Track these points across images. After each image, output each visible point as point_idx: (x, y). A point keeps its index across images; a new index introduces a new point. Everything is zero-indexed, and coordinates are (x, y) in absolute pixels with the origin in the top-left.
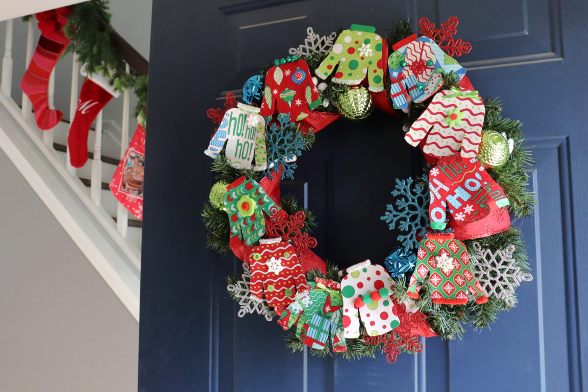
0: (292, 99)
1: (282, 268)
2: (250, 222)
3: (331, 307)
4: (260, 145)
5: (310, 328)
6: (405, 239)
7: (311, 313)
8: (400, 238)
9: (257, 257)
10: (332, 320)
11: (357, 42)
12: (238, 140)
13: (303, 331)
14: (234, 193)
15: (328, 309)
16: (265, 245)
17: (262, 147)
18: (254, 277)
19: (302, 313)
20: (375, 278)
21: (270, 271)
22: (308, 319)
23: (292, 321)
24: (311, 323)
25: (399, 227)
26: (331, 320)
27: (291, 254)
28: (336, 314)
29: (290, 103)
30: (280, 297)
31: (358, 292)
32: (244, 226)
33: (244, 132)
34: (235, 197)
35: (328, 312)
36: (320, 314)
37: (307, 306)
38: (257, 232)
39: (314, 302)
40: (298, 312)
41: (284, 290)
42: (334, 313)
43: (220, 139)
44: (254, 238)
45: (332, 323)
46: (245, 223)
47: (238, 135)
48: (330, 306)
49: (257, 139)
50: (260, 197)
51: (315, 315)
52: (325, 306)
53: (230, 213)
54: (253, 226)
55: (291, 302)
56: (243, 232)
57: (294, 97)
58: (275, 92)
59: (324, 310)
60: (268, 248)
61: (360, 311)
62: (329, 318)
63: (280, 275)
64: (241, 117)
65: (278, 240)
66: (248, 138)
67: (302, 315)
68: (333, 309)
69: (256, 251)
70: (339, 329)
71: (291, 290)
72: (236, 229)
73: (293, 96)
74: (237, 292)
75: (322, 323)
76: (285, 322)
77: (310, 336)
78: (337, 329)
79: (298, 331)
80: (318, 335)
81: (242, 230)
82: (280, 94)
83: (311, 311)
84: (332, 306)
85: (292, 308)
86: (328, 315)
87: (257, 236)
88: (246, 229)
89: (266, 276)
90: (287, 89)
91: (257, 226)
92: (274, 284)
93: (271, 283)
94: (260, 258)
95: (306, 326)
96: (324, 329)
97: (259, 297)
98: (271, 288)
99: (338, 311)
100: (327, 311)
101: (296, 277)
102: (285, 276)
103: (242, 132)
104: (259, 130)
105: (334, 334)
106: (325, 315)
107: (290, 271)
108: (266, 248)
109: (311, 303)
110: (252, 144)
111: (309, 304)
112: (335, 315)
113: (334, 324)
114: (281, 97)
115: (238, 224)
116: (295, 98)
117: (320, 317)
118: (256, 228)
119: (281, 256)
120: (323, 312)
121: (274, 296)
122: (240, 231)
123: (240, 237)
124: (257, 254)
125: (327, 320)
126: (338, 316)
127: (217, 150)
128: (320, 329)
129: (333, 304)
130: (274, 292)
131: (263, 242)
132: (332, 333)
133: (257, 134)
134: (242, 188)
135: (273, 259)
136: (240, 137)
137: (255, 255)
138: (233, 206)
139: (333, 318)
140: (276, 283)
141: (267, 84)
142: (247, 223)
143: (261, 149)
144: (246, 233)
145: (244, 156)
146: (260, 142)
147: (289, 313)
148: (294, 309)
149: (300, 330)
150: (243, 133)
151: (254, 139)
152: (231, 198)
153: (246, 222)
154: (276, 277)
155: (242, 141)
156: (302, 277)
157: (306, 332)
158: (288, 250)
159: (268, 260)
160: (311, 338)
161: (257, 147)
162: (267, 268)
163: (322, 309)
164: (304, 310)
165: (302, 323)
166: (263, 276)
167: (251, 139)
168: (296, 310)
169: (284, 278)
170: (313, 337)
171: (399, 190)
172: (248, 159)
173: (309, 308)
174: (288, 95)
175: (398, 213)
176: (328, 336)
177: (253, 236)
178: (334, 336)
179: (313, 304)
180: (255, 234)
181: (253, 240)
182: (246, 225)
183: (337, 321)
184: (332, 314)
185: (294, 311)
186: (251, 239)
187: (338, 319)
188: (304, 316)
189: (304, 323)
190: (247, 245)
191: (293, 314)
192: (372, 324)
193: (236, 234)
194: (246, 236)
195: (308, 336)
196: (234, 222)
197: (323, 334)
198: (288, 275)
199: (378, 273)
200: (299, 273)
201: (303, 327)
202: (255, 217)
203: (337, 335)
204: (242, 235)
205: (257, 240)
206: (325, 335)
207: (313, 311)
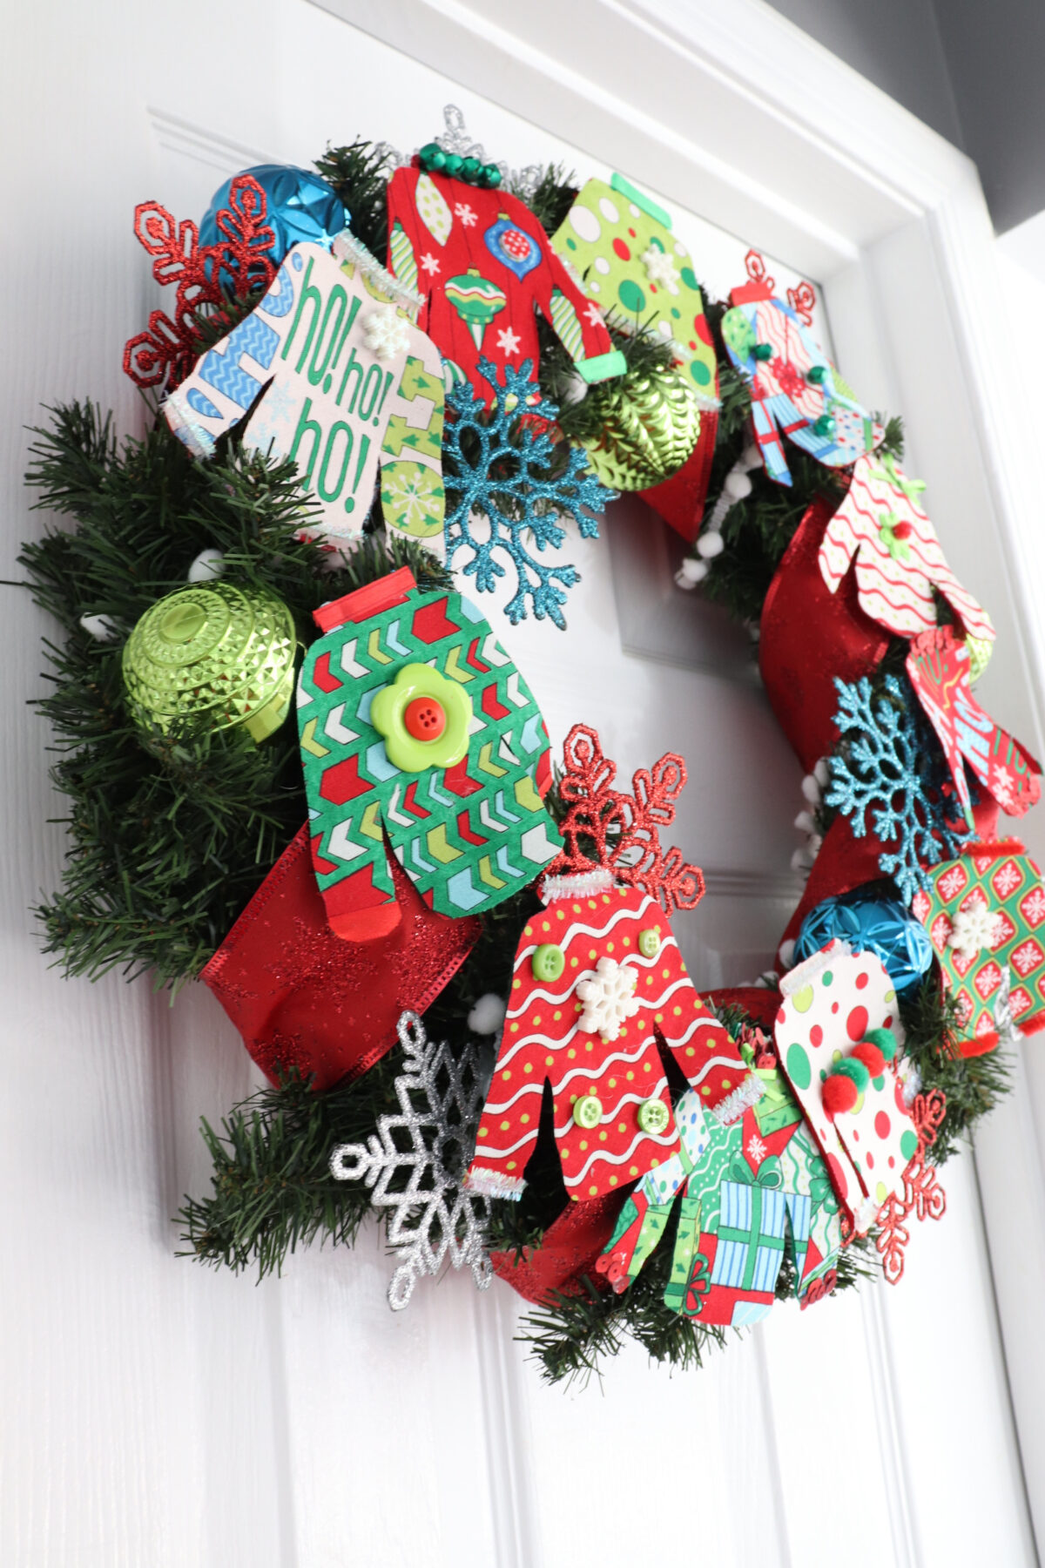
0: (488, 320)
1: (631, 1007)
2: (438, 797)
3: (765, 1140)
4: (408, 454)
5: (721, 1244)
6: (898, 867)
7: (712, 1183)
8: (887, 863)
9: (550, 963)
10: (788, 1187)
11: (632, 233)
12: (308, 402)
13: (696, 1266)
14: (350, 649)
15: (757, 1148)
17: (422, 467)
18: (508, 1075)
19: (681, 1192)
20: (851, 999)
21: (585, 1025)
22: (708, 1213)
23: (649, 1239)
24: (724, 1221)
25: (877, 829)
26: (784, 1189)
27: (661, 939)
28: (791, 1157)
29: (477, 332)
30: (617, 1146)
31: (817, 1059)
32: (406, 822)
33: (337, 375)
34: (357, 671)
35: (763, 1160)
36: (739, 1177)
37: (696, 1157)
38: (512, 842)
40: (669, 1194)
41: (631, 1111)
42: (784, 1156)
43: (247, 363)
44: (497, 873)
45: (790, 1200)
46: (410, 804)
47: (314, 378)
48: (760, 1136)
49: (390, 424)
50: (486, 680)
51: (724, 1184)
53: (320, 751)
54: (464, 819)
55: (662, 1153)
56: (399, 853)
57: (495, 315)
58: (431, 264)
59: (746, 1155)
60: (581, 919)
61: (840, 1127)
62: (773, 1181)
63: (619, 1040)
64: (338, 302)
65: (603, 879)
66: (351, 411)
67: (685, 1203)
68: (776, 1144)
69: (540, 938)
70: (821, 1209)
71: (659, 1099)
72: (355, 836)
73: (493, 309)
75: (757, 1206)
76: (624, 1256)
77: (723, 1282)
78: (814, 1213)
79: (677, 1277)
80: (752, 1266)
81: (394, 841)
82: (448, 278)
83: (708, 1173)
84: (764, 1134)
85: (654, 1180)
86: (765, 1170)
87: (517, 859)
88: (423, 837)
89: (560, 1055)
90: (474, 273)
91: (494, 814)
92: (595, 1090)
93: (580, 1087)
94: (562, 967)
95: (708, 1243)
96: (768, 1232)
97: (510, 1172)
98: (590, 1111)
99: (793, 1146)
100: (758, 1159)
101: (677, 1036)
102: (632, 1043)
103: (329, 370)
104: (411, 388)
105: (806, 1238)
106: (756, 1176)
107: (649, 1015)
110: (366, 441)
111: (701, 1148)
112: (795, 1163)
113: (799, 1199)
114: (449, 294)
115: (371, 812)
116: (501, 319)
117: (742, 1187)
118: (501, 828)
119: (627, 951)
120: (746, 1169)
121: (595, 1145)
122: (381, 849)
123: (384, 877)
124: (548, 949)
125: (770, 1193)
126: (802, 1164)
127: (219, 416)
128: (753, 1239)
129: (765, 1126)
130: (601, 1127)
131: (553, 889)
132: (797, 1236)
133: (393, 404)
134: (393, 629)
135: (606, 964)
136: (315, 392)
137: (537, 954)
138: (336, 714)
139: (789, 1177)
140: (601, 1083)
141: (398, 220)
142: (428, 806)
143: (418, 475)
144: (426, 855)
145: (330, 487)
146: (411, 441)
147: (643, 1207)
148: (658, 1182)
149: (687, 1267)
150: (329, 377)
151: (376, 422)
152: (333, 671)
153: (418, 799)
154: (603, 1052)
155: (326, 412)
156: (703, 1031)
157: (710, 1269)
158: (651, 918)
159: (587, 973)
160: (727, 1287)
161: (387, 459)
163: (739, 1155)
164: (688, 1176)
165: (691, 1238)
166: (550, 1061)
167: (365, 417)
168: (663, 1187)
169: (628, 1052)
170: (732, 1284)
171: (849, 714)
172: (350, 505)
173: (703, 1161)
174: (475, 297)
175: (865, 786)
176: (782, 1254)
177: (485, 863)
178: (805, 1249)
179: (709, 1144)
180: (502, 855)
181: (498, 884)
182: (420, 812)
183: (804, 1187)
184: (777, 1165)
185: (657, 1195)
186: (478, 883)
187: (805, 1177)
188: (692, 1204)
189: (698, 1232)
190: (449, 913)
191: (653, 1206)
192: (870, 1161)
193: (357, 866)
194: (431, 869)
195: (718, 1285)
196: (340, 802)
197: (765, 1250)
198: (644, 1034)
199: (862, 981)
200: (694, 1014)
201: (696, 1250)
202: (470, 773)
203: (815, 1239)
204: (398, 869)
205: (528, 882)
206: (774, 1252)
207: (717, 1172)
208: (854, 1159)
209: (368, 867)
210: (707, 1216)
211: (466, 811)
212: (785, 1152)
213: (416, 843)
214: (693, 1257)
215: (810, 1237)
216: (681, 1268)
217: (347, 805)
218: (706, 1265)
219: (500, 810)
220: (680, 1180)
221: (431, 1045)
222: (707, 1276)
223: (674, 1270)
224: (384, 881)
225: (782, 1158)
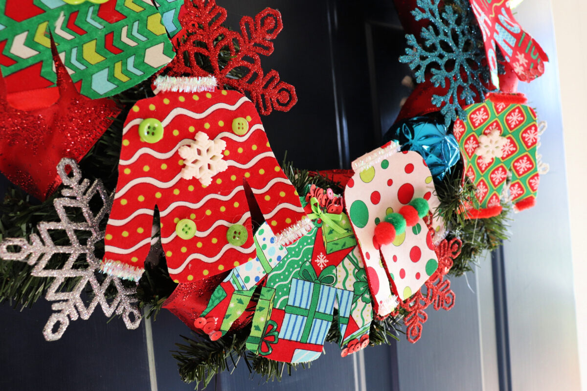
1: (222, 166)
2: (92, 21)
3: (328, 256)
5: (287, 316)
6: (444, 104)
7: (286, 279)
8: (437, 100)
9: (152, 132)
10: (339, 285)
13: (268, 329)
15: (321, 261)
16: (173, 96)
18: (124, 202)
19: (262, 284)
21: (187, 174)
22: (280, 297)
23: (236, 310)
24: (290, 303)
25: (432, 81)
26: (336, 286)
27: (251, 125)
28: (344, 267)
30: (210, 250)
31: (374, 212)
32: (68, 36)
35: (324, 268)
36: (305, 277)
37: (274, 263)
38: (139, 53)
39: (289, 251)
40: (252, 284)
41: (223, 230)
42: (340, 267)
44: (125, 72)
45: (339, 292)
46: (71, 24)
48: (325, 253)
51: (294, 281)
52: (315, 254)
54: (109, 37)
56: (62, 56)
59: (314, 264)
60: (182, 105)
61: (383, 253)
62: (329, 281)
63: (213, 188)
65: (209, 82)
67: (264, 290)
68: (336, 259)
69: (145, 114)
70: (359, 300)
71: (244, 224)
72: (30, 43)
75: (316, 297)
76: (216, 319)
77: (287, 337)
78: (355, 301)
79: (254, 333)
80: (309, 329)
81: (59, 49)
83: (284, 273)
84: (328, 253)
85: (238, 275)
86: (325, 274)
87: (141, 64)
88: (79, 47)
89: (167, 192)
91: (130, 35)
92: (193, 216)
93: (183, 213)
94: (159, 136)
95: (278, 315)
96: (322, 310)
97: (132, 264)
98: (186, 229)
99: (346, 261)
100: (322, 266)
101: (260, 188)
102: (225, 189)
105: (347, 315)
106: (318, 277)
107: (240, 172)
108: (175, 104)
109: (283, 253)
111: (279, 258)
112: (345, 273)
113: (346, 293)
115: (43, 28)
117: (307, 283)
118: (132, 44)
119: (222, 130)
120: (311, 272)
121: (192, 249)
122: (49, 53)
124: (153, 122)
125: (326, 288)
126: (351, 272)
128: (312, 314)
129: (330, 248)
130: (196, 239)
131: (163, 84)
132: (341, 314)
135: (202, 137)
139: (341, 279)
140: (200, 212)
142: (85, 28)
144: (80, 59)
147: (230, 290)
148: (243, 277)
149: (262, 328)
153: (78, 22)
154: (200, 191)
156: (279, 186)
157: (278, 330)
158: (242, 112)
159: (187, 141)
160: (290, 341)
162: (176, 165)
163: (308, 264)
164: (267, 275)
165: (265, 311)
166: (158, 195)
168: (247, 279)
169: (222, 194)
170: (294, 338)
173: (280, 267)
175: (427, 54)
176: (330, 324)
177: (118, 66)
178: (346, 321)
179: (286, 256)
180: (131, 61)
181: (124, 79)
182: (80, 31)
183: (350, 285)
184: (334, 271)
185: (242, 284)
186: (111, 78)
187: (352, 280)
188: (269, 291)
189: (271, 307)
190: (90, 96)
191: (239, 291)
192: (402, 274)
193: (31, 62)
194: (82, 67)
195: (284, 339)
196: (19, 20)
197: (319, 321)
198: (236, 184)
199: (409, 168)
200: (271, 175)
201: (269, 318)
202: (117, 8)
203: (354, 316)
204: (60, 66)
205: (146, 79)
206: (325, 323)
207: (290, 273)
208: (390, 272)
209: (40, 64)
210: (278, 299)
211: (112, 33)
212: (341, 264)
213: (74, 51)
214: (267, 322)
215: (351, 315)
216: (257, 328)
217: (25, 22)
218: (275, 327)
219: (135, 33)
220: (261, 276)
221: (86, 180)
222: (276, 333)
223: (253, 329)
224: (50, 73)
225: (338, 268)
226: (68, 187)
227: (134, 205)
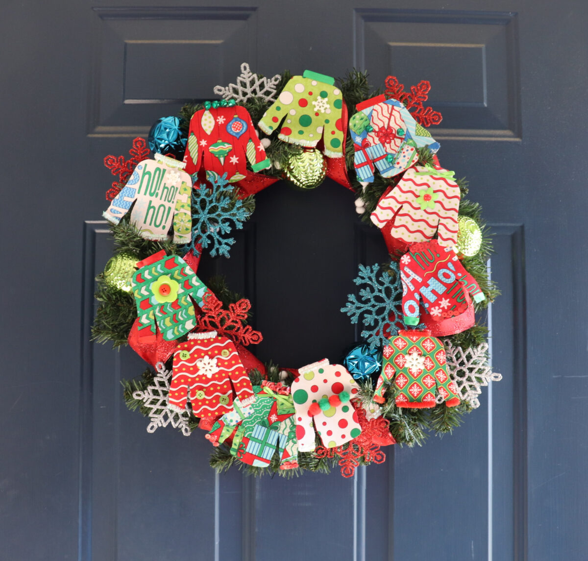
0: (226, 155)
1: (216, 370)
2: (169, 310)
3: (278, 416)
4: (182, 210)
5: (250, 442)
6: (370, 336)
7: (252, 424)
8: (365, 334)
9: (184, 356)
10: (281, 431)
11: (311, 94)
12: (151, 202)
13: (241, 446)
14: (147, 272)
15: (274, 418)
16: (195, 341)
17: (185, 214)
18: (176, 382)
19: (239, 424)
20: (335, 380)
21: (200, 373)
23: (225, 434)
24: (253, 435)
25: (364, 321)
26: (279, 432)
27: (231, 353)
29: (222, 160)
30: (212, 405)
31: (312, 396)
32: (160, 315)
33: (160, 192)
34: (149, 277)
35: (275, 422)
36: (263, 424)
37: (246, 415)
38: (183, 323)
39: (256, 411)
40: (234, 423)
41: (217, 397)
42: (283, 423)
43: (126, 199)
44: (178, 331)
45: (280, 436)
46: (162, 310)
47: (151, 195)
48: (277, 414)
49: (177, 202)
50: (186, 278)
51: (257, 426)
52: (270, 415)
53: (139, 297)
54: (175, 315)
55: (227, 411)
56: (158, 323)
57: (228, 153)
58: (203, 143)
59: (269, 419)
60: (200, 345)
61: (315, 419)
62: (276, 429)
63: (214, 378)
64: (158, 172)
65: (213, 334)
66: (165, 200)
67: (240, 427)
68: (281, 418)
69: (183, 349)
70: (291, 441)
71: (228, 396)
72: (148, 318)
73: (228, 151)
74: (146, 402)
75: (267, 435)
76: (216, 437)
77: (250, 452)
78: (288, 441)
79: (233, 446)
80: (262, 450)
81: (157, 320)
82: (210, 146)
83: (251, 421)
84: (278, 414)
85: (226, 418)
86: (274, 425)
87: (183, 328)
88: (164, 319)
89: (193, 379)
90: (220, 141)
91: (182, 316)
92: (205, 390)
93: (201, 388)
94: (188, 357)
95: (246, 440)
96: (270, 442)
97: (180, 406)
98: (201, 395)
99: (288, 420)
100: (273, 421)
101: (236, 380)
102: (220, 379)
103: (157, 191)
104: (182, 191)
105: (283, 448)
106: (270, 426)
107: (227, 373)
108: (196, 343)
109: (252, 411)
110: (170, 208)
111: (249, 413)
112: (285, 427)
113: (284, 436)
114: (210, 151)
115: (152, 312)
116: (231, 154)
117: (264, 428)
118: (182, 319)
119: (217, 355)
120: (267, 423)
121: (204, 404)
122: (154, 322)
123: (153, 328)
124: (185, 352)
125: (273, 432)
126: (288, 426)
127: (120, 213)
128: (264, 443)
129: (279, 412)
130: (205, 400)
131: (191, 336)
132: (280, 446)
133: (178, 196)
134: (159, 266)
135: (207, 357)
136: (153, 198)
137: (181, 352)
138: (144, 288)
139: (282, 429)
140: (207, 388)
141: (192, 132)
142: (167, 312)
143: (184, 216)
144: (164, 324)
145: (158, 223)
146: (183, 206)
147: (222, 425)
148: (229, 419)
149: (238, 444)
150: (157, 193)
151: (173, 202)
152: (142, 278)
153: (164, 310)
154: (207, 380)
155: (156, 202)
156: (244, 380)
157: (246, 447)
158: (226, 347)
159: (200, 359)
160: (252, 454)
161: (176, 212)
162: (196, 369)
163: (266, 418)
164: (242, 420)
165: (239, 437)
166: (189, 380)
167: (169, 201)
168: (231, 421)
169: (218, 381)
170: (254, 453)
171: (363, 278)
172: (164, 227)
173: (250, 418)
174: (219, 149)
175: (362, 305)
176: (274, 450)
177: (176, 328)
178: (283, 451)
179: (254, 413)
180: (180, 326)
181: (177, 334)
182: (165, 313)
183: (287, 432)
184: (279, 424)
185: (229, 423)
186: (173, 333)
187: (288, 430)
188: (242, 428)
189: (242, 436)
190: (166, 340)
191: (227, 425)
192: (330, 433)
193: (147, 325)
194: (164, 328)
195: (248, 453)
196: (144, 309)
197: (268, 448)
198: (225, 378)
199: (338, 374)
200: (241, 375)
201: (241, 441)
202: (179, 304)
203: (287, 449)
204: (157, 327)
205: (184, 334)
206: (271, 449)
207: (255, 421)
208: (318, 430)
209: (150, 326)
210: (247, 433)
211: (176, 314)
212: (284, 421)
213: (162, 321)
214: (240, 443)
215: (285, 448)
216: (235, 444)
217: (146, 310)
218: (244, 446)
219: (183, 314)
220: (239, 420)
221: (167, 371)
222: (244, 449)
223: (233, 445)
224: (153, 329)
225: (282, 423)
226: (160, 373)
227: (179, 383)
